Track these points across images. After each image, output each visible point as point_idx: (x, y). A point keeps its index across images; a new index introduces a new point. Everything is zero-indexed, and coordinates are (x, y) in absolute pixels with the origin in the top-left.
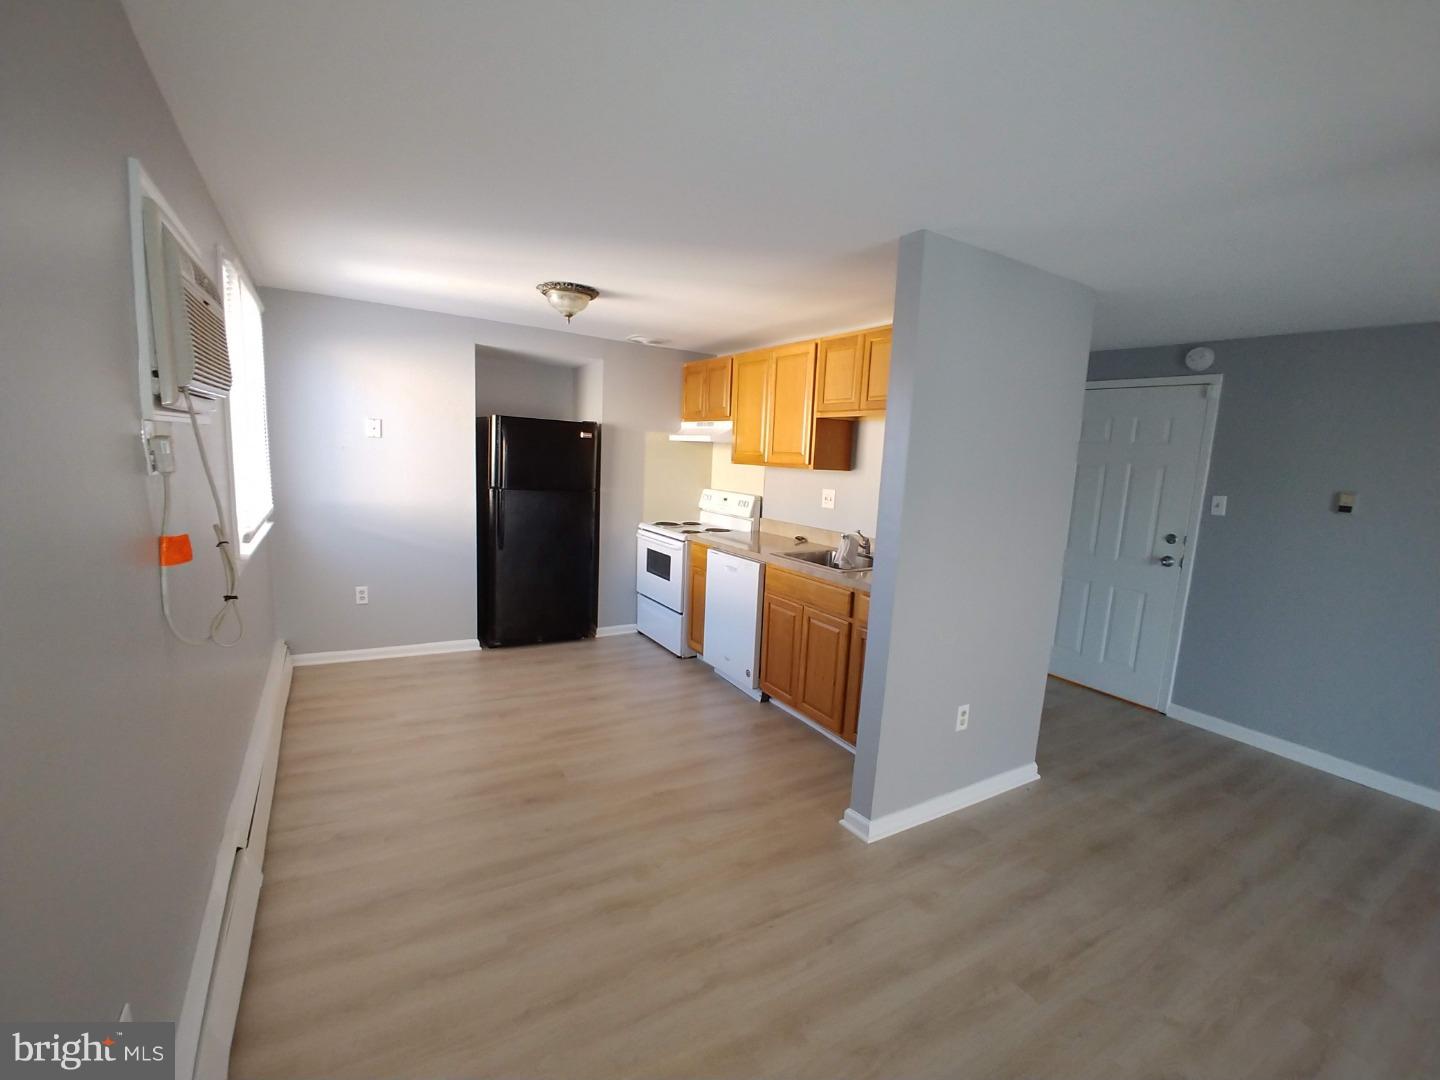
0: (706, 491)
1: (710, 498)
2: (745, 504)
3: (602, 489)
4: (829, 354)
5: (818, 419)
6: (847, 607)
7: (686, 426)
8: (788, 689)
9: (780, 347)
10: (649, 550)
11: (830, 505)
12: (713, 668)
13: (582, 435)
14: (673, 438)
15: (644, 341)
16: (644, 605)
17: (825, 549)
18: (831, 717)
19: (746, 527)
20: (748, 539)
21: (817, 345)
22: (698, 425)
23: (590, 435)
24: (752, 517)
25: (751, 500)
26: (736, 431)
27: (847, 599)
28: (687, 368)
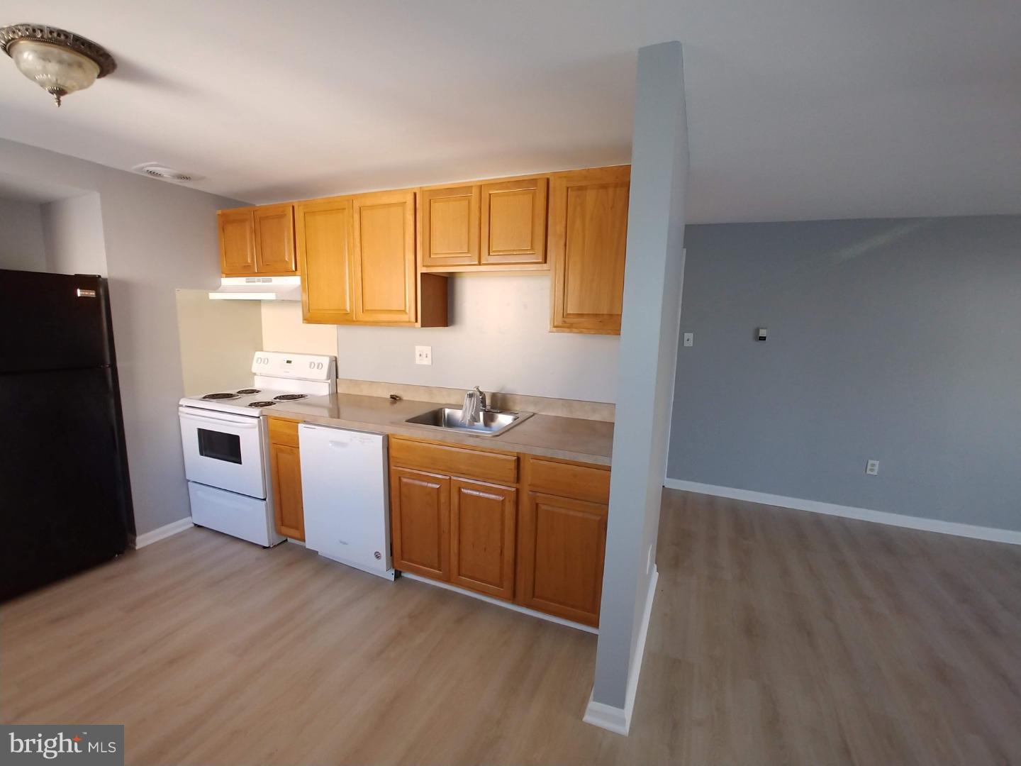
0: (258, 354)
1: (266, 361)
2: (320, 366)
3: (120, 364)
4: (435, 206)
5: (422, 274)
6: (512, 474)
7: (226, 282)
8: (436, 565)
9: (364, 195)
10: (200, 430)
11: (427, 362)
12: (317, 552)
13: (79, 293)
14: (214, 296)
15: (166, 172)
16: (197, 493)
17: (435, 408)
18: (500, 585)
19: (323, 390)
20: (327, 402)
21: (415, 194)
22: (247, 282)
23: (92, 294)
24: (328, 378)
25: (326, 362)
26: (306, 286)
27: (513, 466)
28: (223, 215)
